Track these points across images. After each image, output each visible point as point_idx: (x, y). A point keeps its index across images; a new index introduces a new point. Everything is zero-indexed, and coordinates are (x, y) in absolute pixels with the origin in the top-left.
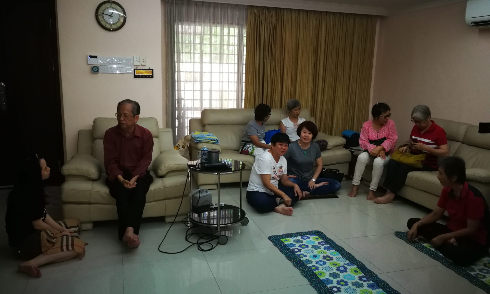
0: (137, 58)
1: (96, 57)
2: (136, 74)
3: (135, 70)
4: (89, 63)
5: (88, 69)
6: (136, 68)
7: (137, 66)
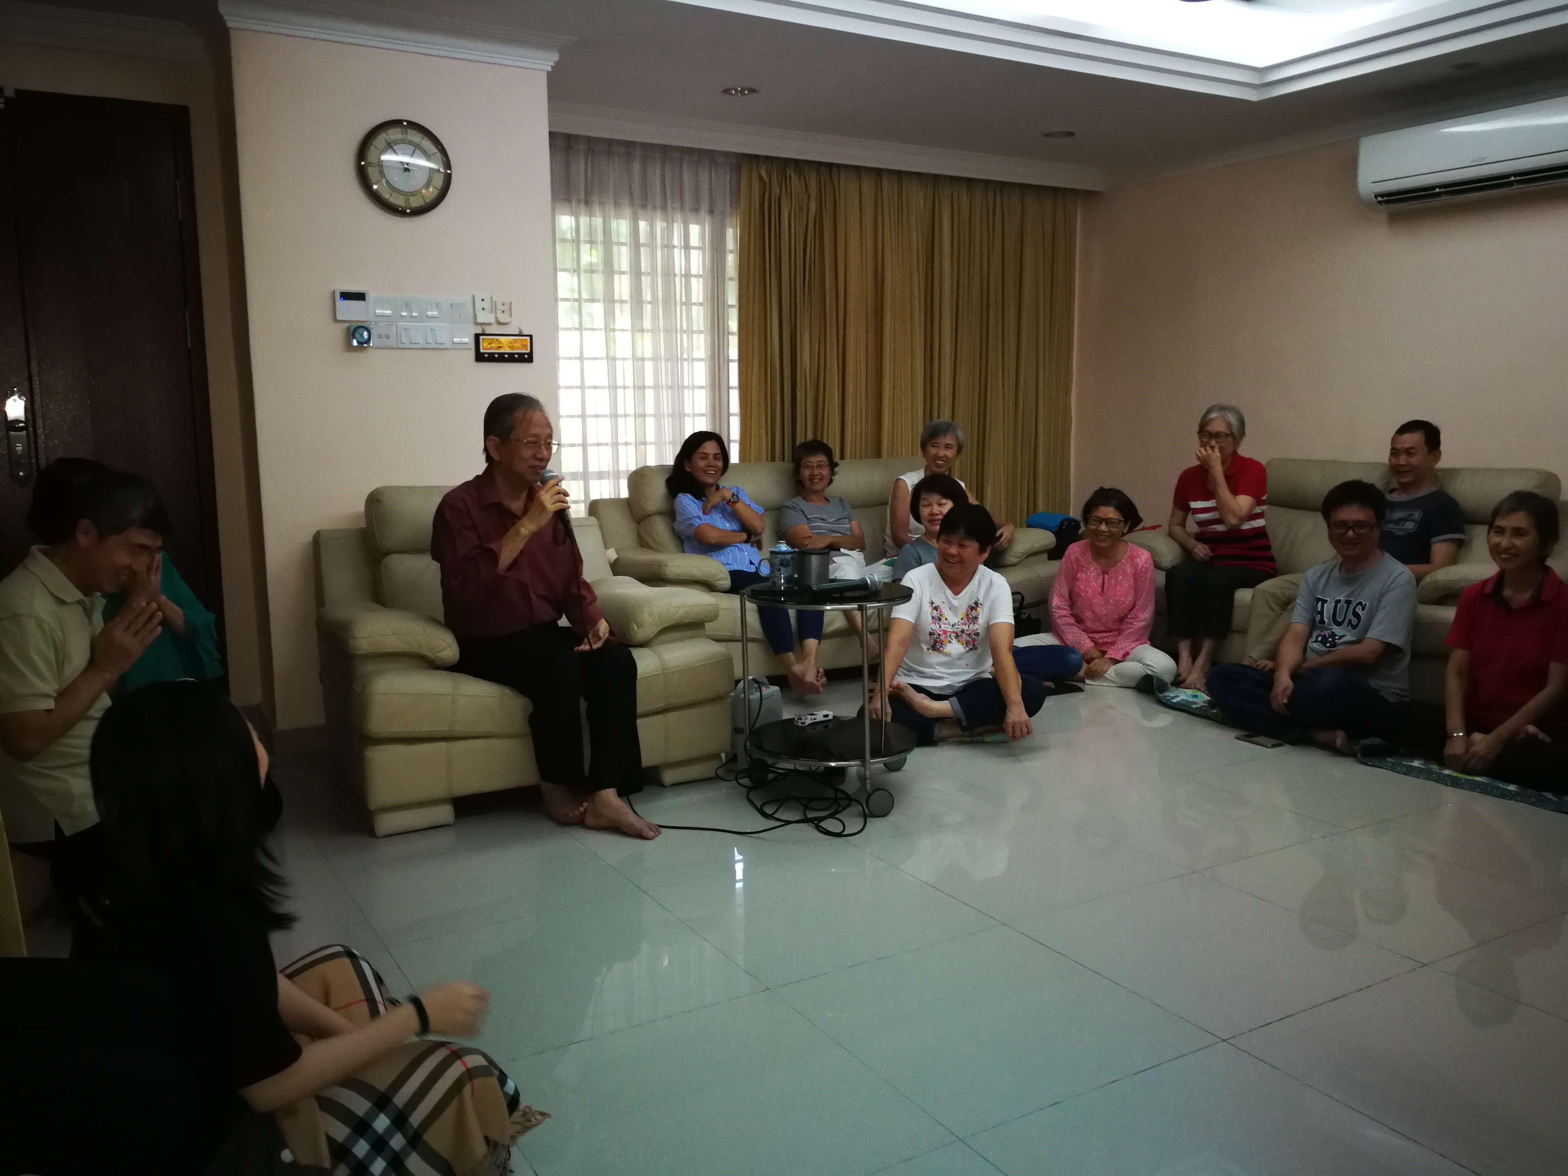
0: (483, 300)
1: (360, 296)
2: (482, 351)
3: (477, 337)
4: (339, 317)
5: (337, 332)
6: (480, 332)
7: (483, 326)
